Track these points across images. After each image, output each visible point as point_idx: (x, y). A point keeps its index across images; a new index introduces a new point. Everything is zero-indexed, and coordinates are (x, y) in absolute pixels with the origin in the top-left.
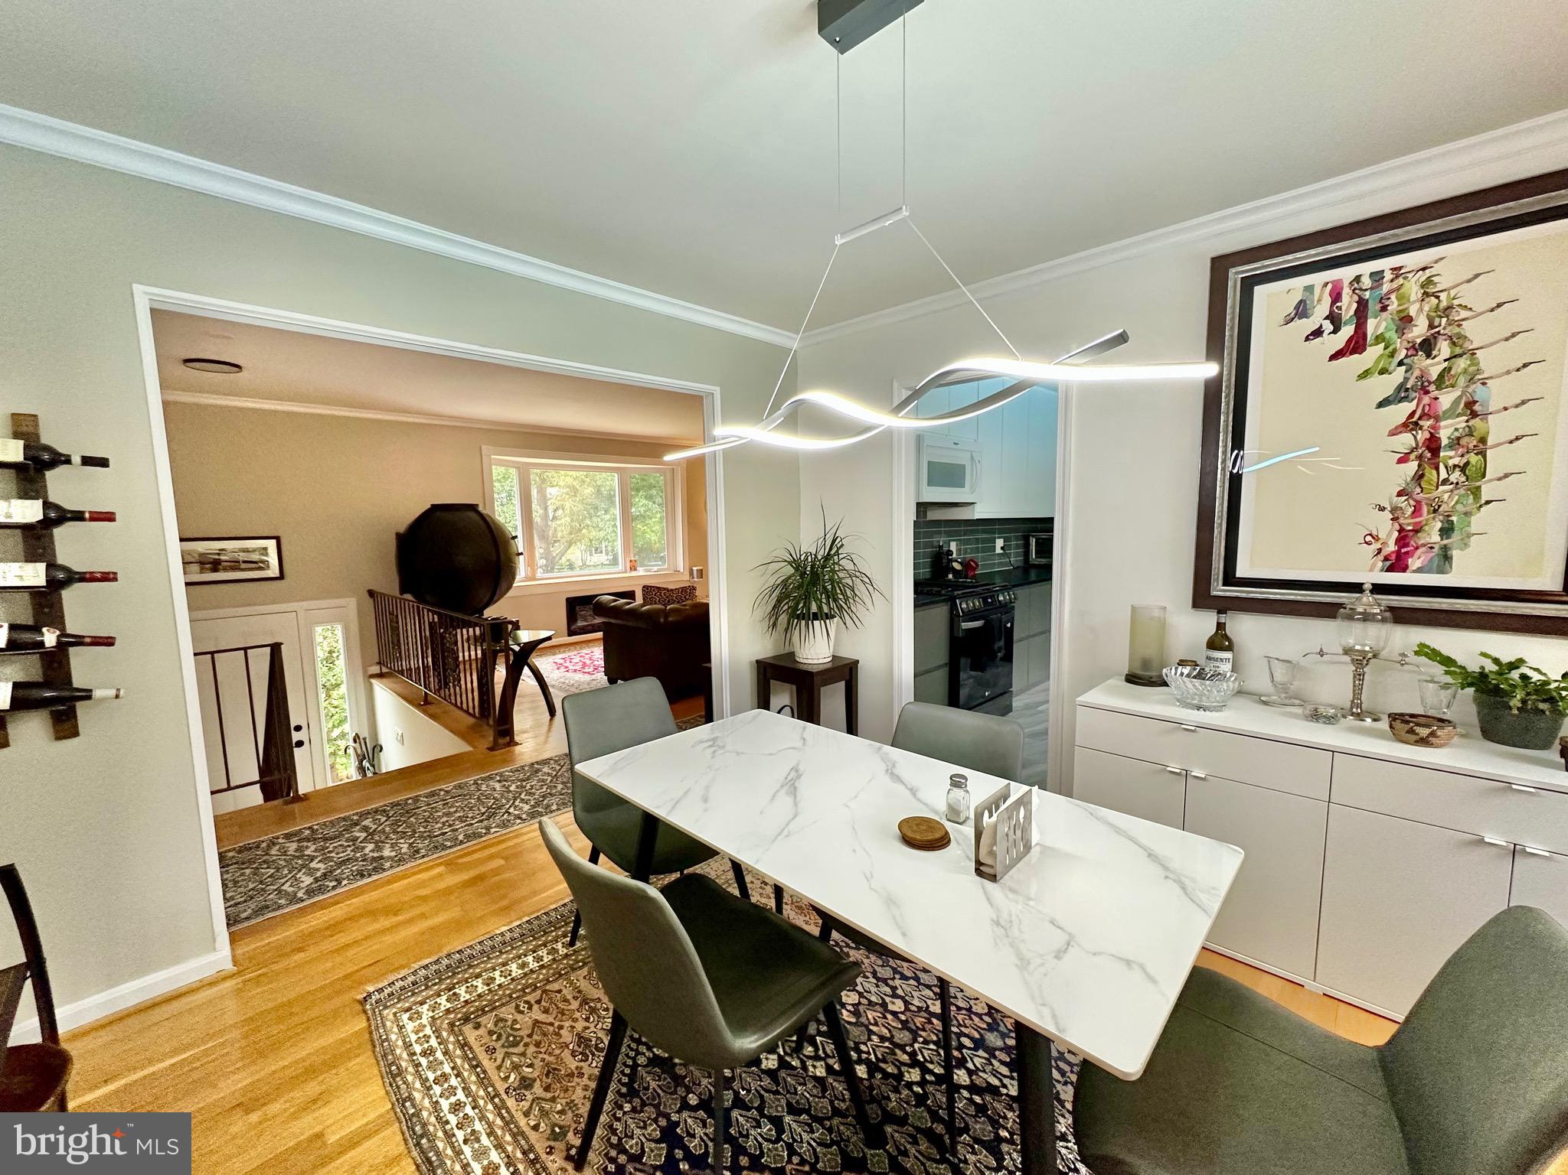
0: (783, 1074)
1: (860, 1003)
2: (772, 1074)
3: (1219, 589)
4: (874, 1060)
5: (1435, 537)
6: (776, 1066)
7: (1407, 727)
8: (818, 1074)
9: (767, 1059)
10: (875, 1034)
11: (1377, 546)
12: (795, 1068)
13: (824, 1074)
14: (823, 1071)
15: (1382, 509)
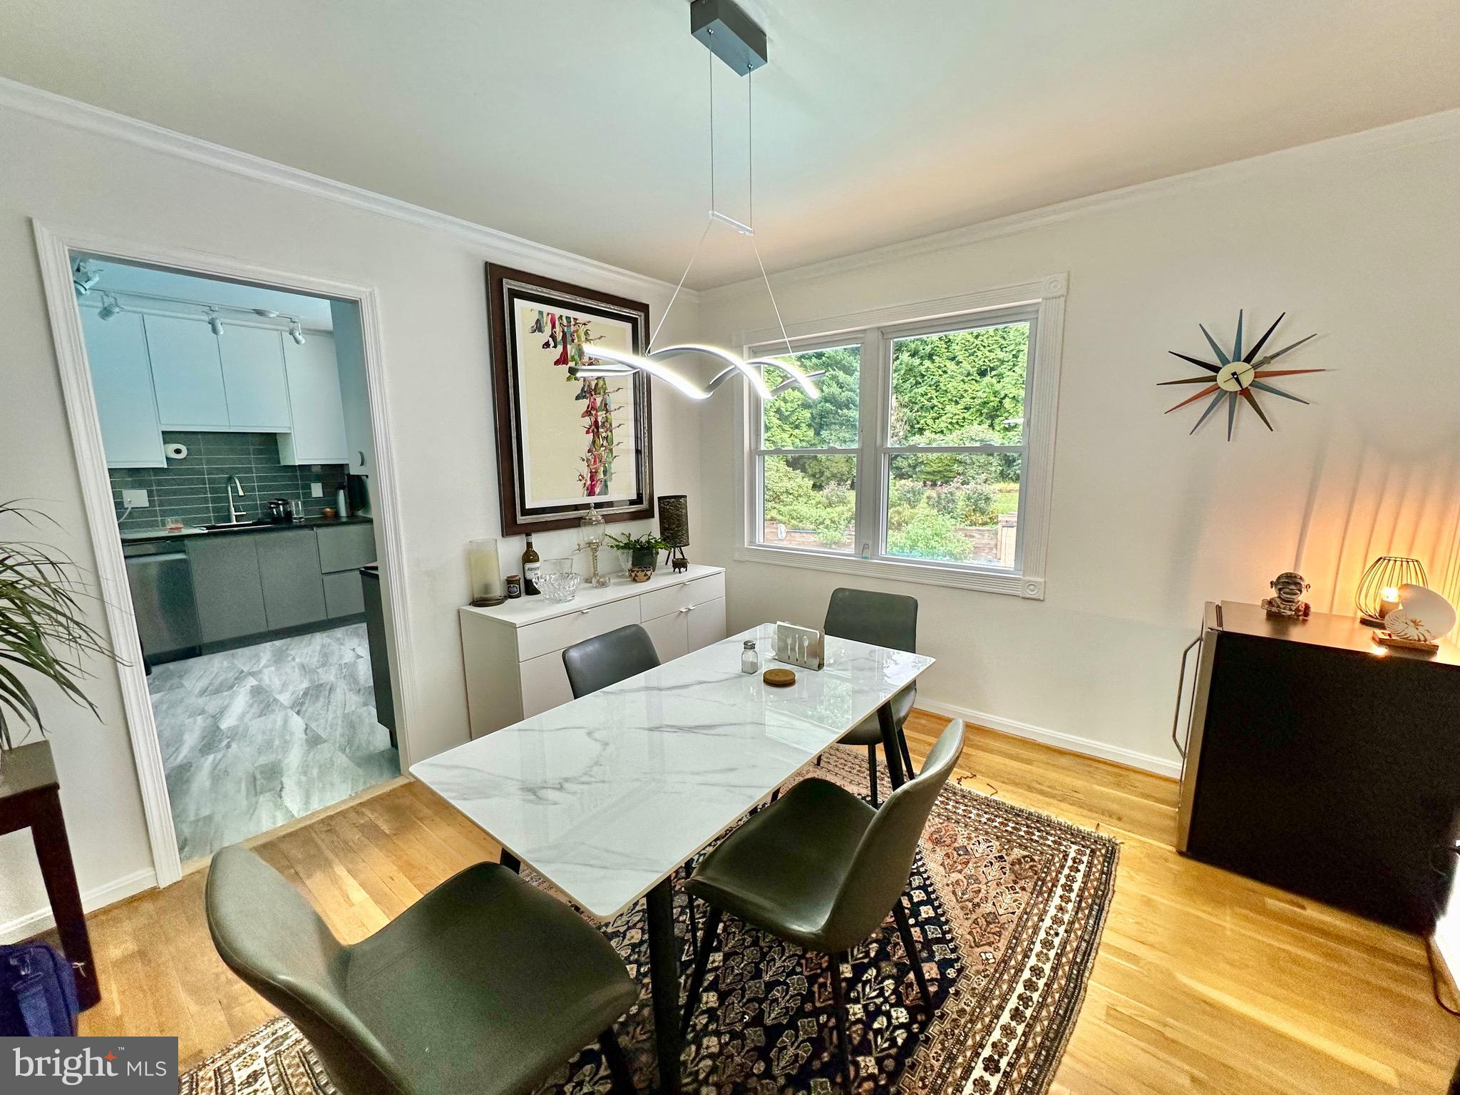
0: (723, 987)
1: (642, 929)
2: (722, 997)
3: (521, 520)
4: (704, 920)
5: (602, 476)
6: (714, 993)
7: (643, 573)
8: (721, 958)
9: (707, 1003)
10: (678, 917)
11: (583, 482)
12: (717, 977)
13: (721, 954)
14: (717, 955)
15: (583, 460)
